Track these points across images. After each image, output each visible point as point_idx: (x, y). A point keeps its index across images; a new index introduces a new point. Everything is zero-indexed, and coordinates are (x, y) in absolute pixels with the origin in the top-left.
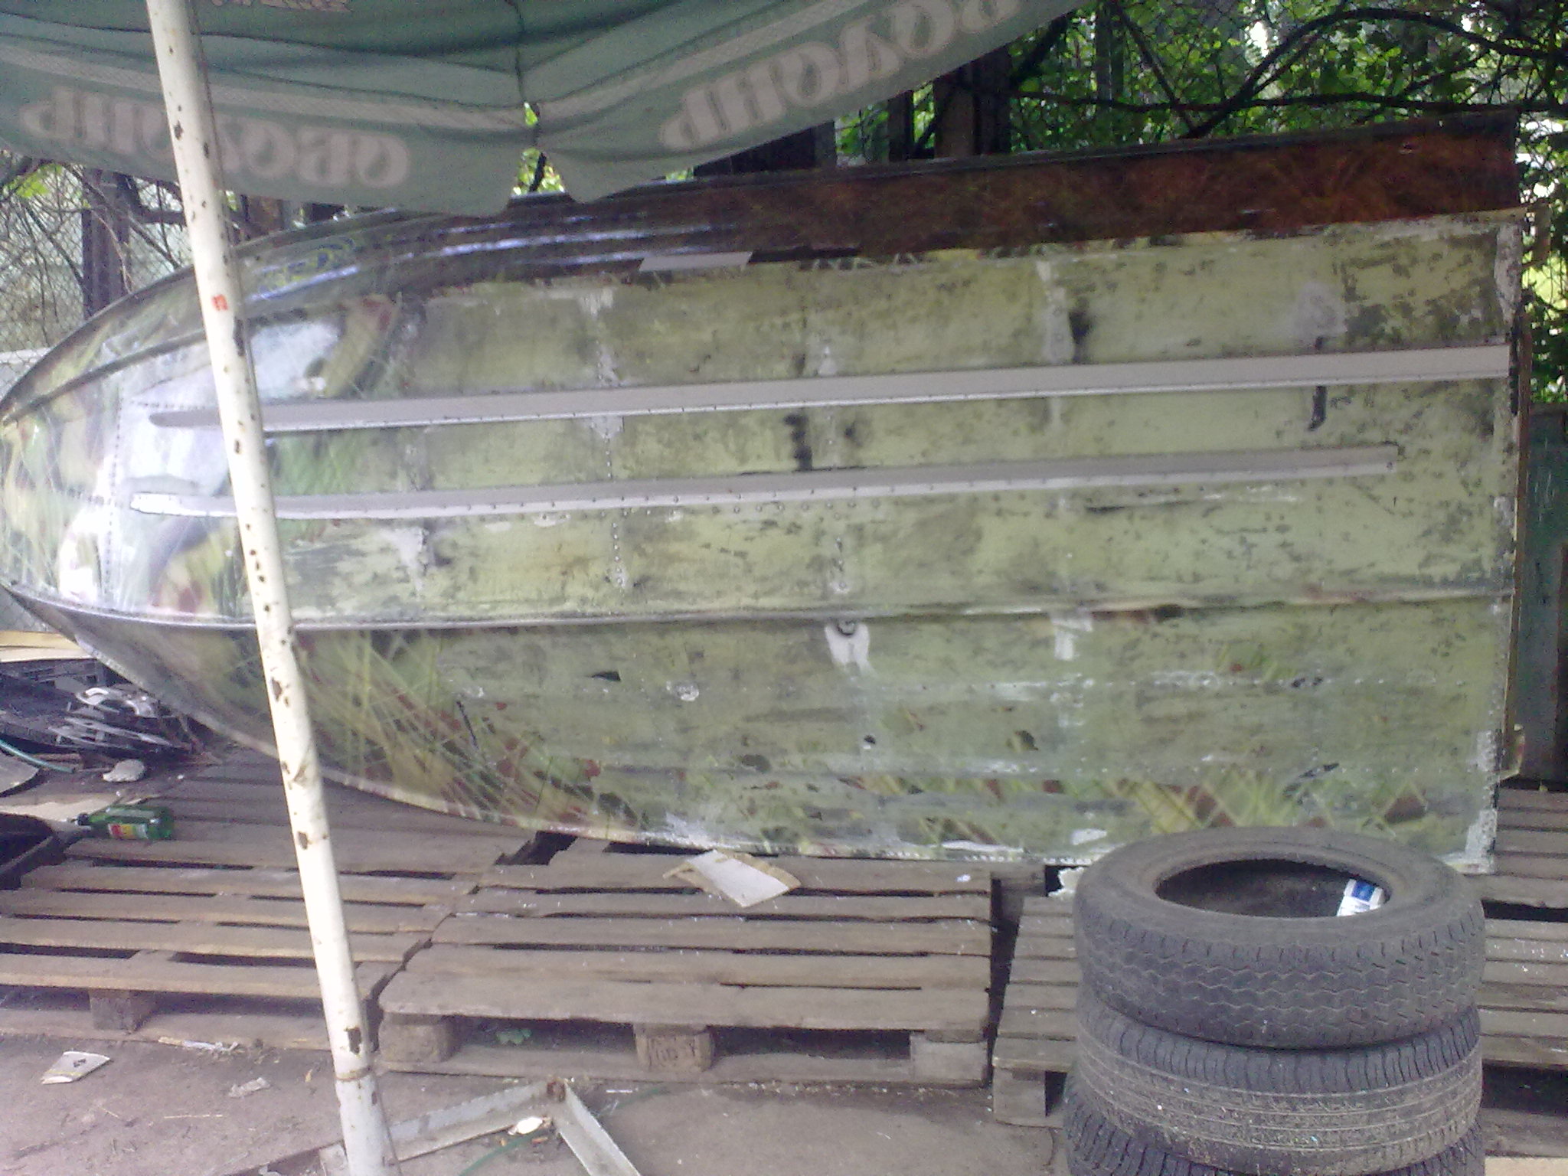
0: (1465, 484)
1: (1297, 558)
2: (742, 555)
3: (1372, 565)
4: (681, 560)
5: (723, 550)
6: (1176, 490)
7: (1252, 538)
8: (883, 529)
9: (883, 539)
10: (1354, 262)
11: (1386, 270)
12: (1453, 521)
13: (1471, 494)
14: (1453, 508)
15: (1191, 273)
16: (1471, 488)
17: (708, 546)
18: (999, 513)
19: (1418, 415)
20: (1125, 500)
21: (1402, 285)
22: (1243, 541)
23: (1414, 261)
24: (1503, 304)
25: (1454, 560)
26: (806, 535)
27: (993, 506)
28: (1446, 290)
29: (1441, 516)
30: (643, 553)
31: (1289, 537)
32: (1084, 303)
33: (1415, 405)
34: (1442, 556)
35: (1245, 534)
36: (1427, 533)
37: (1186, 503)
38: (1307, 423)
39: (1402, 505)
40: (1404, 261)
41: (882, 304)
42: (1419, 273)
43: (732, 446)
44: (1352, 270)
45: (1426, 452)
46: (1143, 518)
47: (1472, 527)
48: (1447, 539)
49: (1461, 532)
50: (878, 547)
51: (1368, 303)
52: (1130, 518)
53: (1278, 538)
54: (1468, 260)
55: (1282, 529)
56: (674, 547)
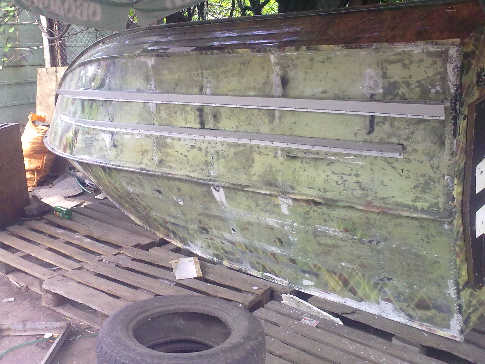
0: (432, 168)
1: (363, 189)
2: (186, 156)
3: (393, 197)
4: (171, 156)
5: (181, 154)
6: (318, 153)
7: (345, 177)
8: (225, 154)
9: (225, 157)
10: (386, 61)
11: (399, 66)
12: (427, 183)
13: (435, 172)
14: (427, 177)
15: (323, 62)
16: (435, 170)
17: (177, 152)
18: (259, 153)
19: (413, 133)
20: (300, 154)
21: (405, 73)
22: (342, 178)
23: (411, 62)
24: (451, 85)
25: (427, 201)
26: (203, 152)
27: (257, 150)
28: (425, 77)
29: (422, 180)
30: (161, 152)
31: (360, 179)
32: (285, 73)
33: (412, 128)
34: (422, 198)
35: (343, 175)
36: (415, 187)
37: (322, 159)
38: (367, 131)
39: (405, 172)
40: (407, 62)
41: (224, 69)
42: (413, 68)
43: (184, 118)
44: (385, 65)
45: (416, 150)
46: (306, 163)
47: (435, 187)
48: (424, 191)
49: (430, 189)
50: (223, 160)
51: (392, 80)
52: (302, 162)
53: (355, 179)
54: (435, 63)
55: (357, 175)
56: (169, 151)
